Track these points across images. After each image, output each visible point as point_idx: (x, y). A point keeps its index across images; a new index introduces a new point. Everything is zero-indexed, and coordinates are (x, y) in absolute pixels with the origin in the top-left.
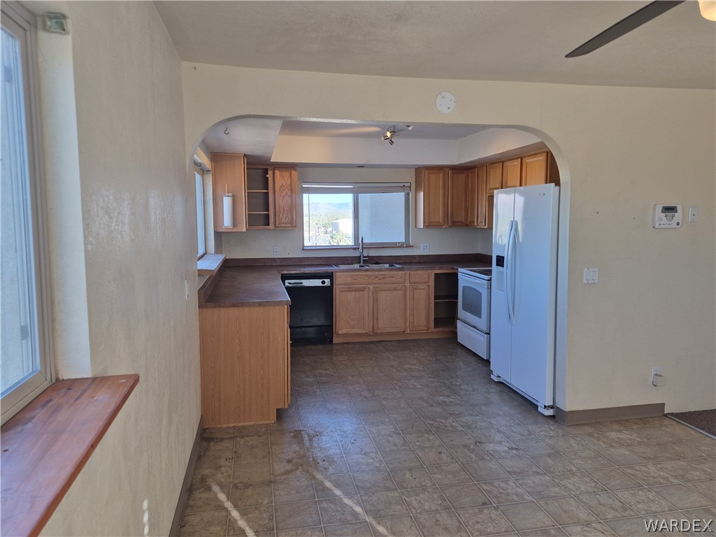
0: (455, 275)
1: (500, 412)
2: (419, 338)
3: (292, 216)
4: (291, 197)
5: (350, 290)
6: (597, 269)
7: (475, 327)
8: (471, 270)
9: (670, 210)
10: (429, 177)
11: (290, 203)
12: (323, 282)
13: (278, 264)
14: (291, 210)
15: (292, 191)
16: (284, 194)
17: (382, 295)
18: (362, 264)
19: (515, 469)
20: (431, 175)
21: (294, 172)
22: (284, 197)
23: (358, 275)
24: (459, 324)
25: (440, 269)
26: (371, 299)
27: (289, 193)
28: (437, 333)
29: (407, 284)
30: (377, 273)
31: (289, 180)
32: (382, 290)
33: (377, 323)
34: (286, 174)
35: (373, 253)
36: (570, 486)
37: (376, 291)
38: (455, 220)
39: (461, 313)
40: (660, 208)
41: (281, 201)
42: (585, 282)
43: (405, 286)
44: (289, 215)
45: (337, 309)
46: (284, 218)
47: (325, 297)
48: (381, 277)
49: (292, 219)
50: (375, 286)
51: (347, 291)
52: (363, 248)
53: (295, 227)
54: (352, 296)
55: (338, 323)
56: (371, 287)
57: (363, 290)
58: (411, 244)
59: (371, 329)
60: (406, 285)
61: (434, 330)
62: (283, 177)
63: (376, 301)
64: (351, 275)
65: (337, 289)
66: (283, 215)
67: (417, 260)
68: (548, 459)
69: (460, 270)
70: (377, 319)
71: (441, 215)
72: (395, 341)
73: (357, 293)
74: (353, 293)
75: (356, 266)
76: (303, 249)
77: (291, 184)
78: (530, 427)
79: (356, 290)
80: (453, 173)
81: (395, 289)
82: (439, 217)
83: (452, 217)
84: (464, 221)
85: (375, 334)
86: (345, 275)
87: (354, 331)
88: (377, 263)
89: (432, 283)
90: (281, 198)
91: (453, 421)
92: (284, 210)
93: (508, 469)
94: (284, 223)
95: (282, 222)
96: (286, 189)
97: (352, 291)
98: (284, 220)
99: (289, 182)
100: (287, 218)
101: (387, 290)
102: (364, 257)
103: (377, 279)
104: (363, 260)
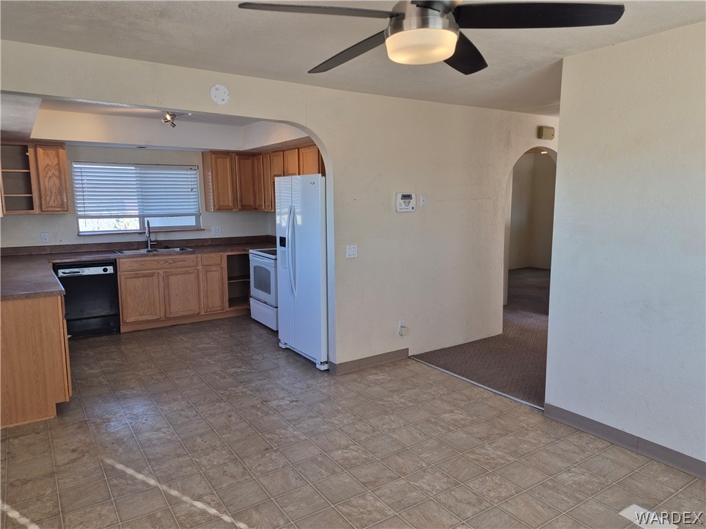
0: (247, 256)
1: (285, 374)
2: (215, 318)
3: (62, 199)
4: (59, 178)
5: (137, 277)
6: (356, 246)
7: (265, 303)
8: (261, 251)
9: (407, 197)
10: (216, 162)
11: (58, 185)
12: (105, 270)
13: (47, 252)
14: (60, 193)
15: (60, 171)
16: (50, 174)
17: (173, 279)
18: (149, 249)
19: (295, 417)
20: (218, 160)
21: (61, 151)
22: (50, 178)
23: (145, 261)
24: (252, 301)
25: (232, 251)
26: (162, 284)
27: (57, 173)
28: (231, 312)
29: (200, 267)
30: (166, 258)
31: (56, 159)
32: (173, 274)
33: (170, 308)
34: (52, 153)
35: (161, 237)
36: (336, 422)
37: (167, 276)
38: (244, 204)
39: (254, 291)
40: (400, 196)
41: (46, 183)
42: (348, 257)
43: (198, 269)
44: (59, 198)
45: (123, 297)
46: (53, 202)
47: (109, 285)
48: (171, 262)
49: (63, 202)
50: (165, 270)
51: (134, 278)
52: (149, 232)
53: (67, 211)
54: (138, 283)
55: (125, 311)
56: (161, 272)
57: (152, 275)
58: (202, 228)
59: (163, 315)
61: (228, 309)
62: (47, 155)
63: (167, 286)
64: (135, 261)
65: (123, 277)
66: (50, 198)
67: (209, 243)
68: (321, 404)
69: (251, 251)
70: (169, 305)
71: (230, 199)
72: (190, 323)
73: (145, 278)
74: (141, 279)
75: (144, 251)
76: (79, 235)
77: (58, 164)
78: (308, 382)
79: (144, 276)
80: (239, 159)
81: (187, 273)
82: (229, 201)
83: (241, 201)
84: (252, 204)
85: (169, 319)
86: (131, 261)
87: (144, 318)
88: (167, 247)
89: (225, 265)
90: (47, 180)
91: (244, 388)
92: (51, 193)
93: (288, 418)
94: (52, 207)
95: (50, 205)
96: (53, 170)
97: (139, 277)
98: (52, 204)
99: (55, 162)
100: (56, 202)
101: (178, 274)
102: (151, 241)
103: (167, 264)
104: (151, 245)
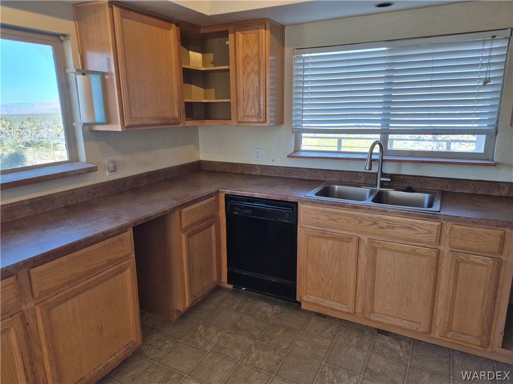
3: (260, 105)
4: (259, 75)
5: (324, 235)
11: (256, 84)
13: (258, 173)
14: (259, 96)
15: (259, 63)
16: (249, 69)
17: (384, 258)
18: (378, 188)
21: (264, 33)
22: (248, 75)
23: (338, 214)
26: (363, 260)
27: (256, 68)
28: (507, 357)
29: (444, 249)
30: (376, 216)
31: (256, 46)
32: (384, 248)
33: (373, 303)
34: (251, 35)
41: (244, 82)
43: (439, 252)
44: (256, 103)
46: (249, 109)
48: (385, 225)
49: (260, 109)
50: (372, 237)
51: (319, 237)
54: (326, 246)
56: (365, 238)
57: (349, 239)
58: (494, 160)
60: (441, 248)
62: (247, 41)
63: (373, 265)
64: (326, 212)
66: (247, 104)
67: (504, 193)
70: (373, 297)
73: (337, 242)
74: (330, 241)
75: (366, 190)
77: (258, 54)
79: (334, 238)
81: (413, 252)
86: (317, 210)
88: (410, 189)
90: (245, 77)
92: (249, 96)
94: (248, 116)
95: (247, 114)
96: (252, 62)
97: (327, 238)
98: (248, 112)
99: (255, 51)
100: (253, 109)
101: (395, 251)
102: (383, 175)
103: (375, 226)
104: (382, 182)
